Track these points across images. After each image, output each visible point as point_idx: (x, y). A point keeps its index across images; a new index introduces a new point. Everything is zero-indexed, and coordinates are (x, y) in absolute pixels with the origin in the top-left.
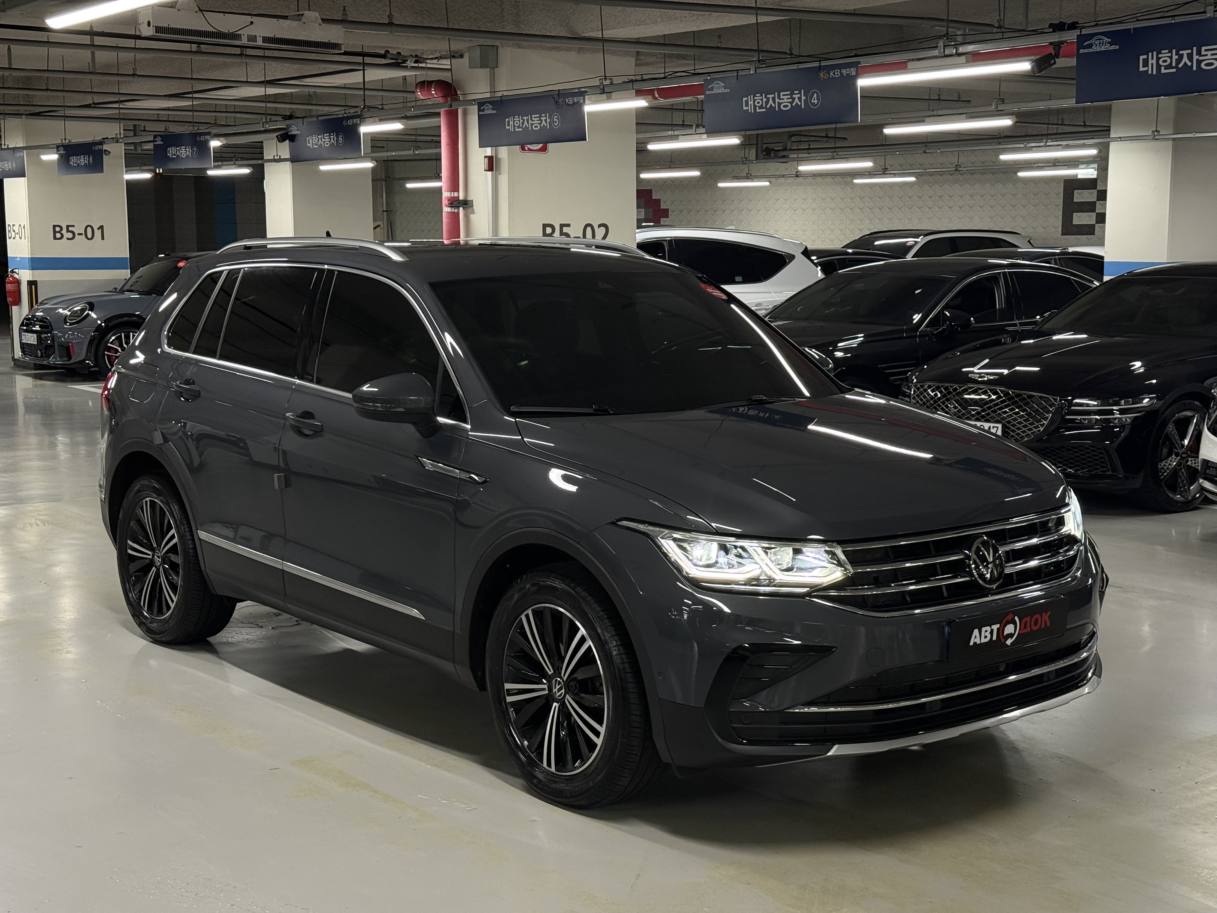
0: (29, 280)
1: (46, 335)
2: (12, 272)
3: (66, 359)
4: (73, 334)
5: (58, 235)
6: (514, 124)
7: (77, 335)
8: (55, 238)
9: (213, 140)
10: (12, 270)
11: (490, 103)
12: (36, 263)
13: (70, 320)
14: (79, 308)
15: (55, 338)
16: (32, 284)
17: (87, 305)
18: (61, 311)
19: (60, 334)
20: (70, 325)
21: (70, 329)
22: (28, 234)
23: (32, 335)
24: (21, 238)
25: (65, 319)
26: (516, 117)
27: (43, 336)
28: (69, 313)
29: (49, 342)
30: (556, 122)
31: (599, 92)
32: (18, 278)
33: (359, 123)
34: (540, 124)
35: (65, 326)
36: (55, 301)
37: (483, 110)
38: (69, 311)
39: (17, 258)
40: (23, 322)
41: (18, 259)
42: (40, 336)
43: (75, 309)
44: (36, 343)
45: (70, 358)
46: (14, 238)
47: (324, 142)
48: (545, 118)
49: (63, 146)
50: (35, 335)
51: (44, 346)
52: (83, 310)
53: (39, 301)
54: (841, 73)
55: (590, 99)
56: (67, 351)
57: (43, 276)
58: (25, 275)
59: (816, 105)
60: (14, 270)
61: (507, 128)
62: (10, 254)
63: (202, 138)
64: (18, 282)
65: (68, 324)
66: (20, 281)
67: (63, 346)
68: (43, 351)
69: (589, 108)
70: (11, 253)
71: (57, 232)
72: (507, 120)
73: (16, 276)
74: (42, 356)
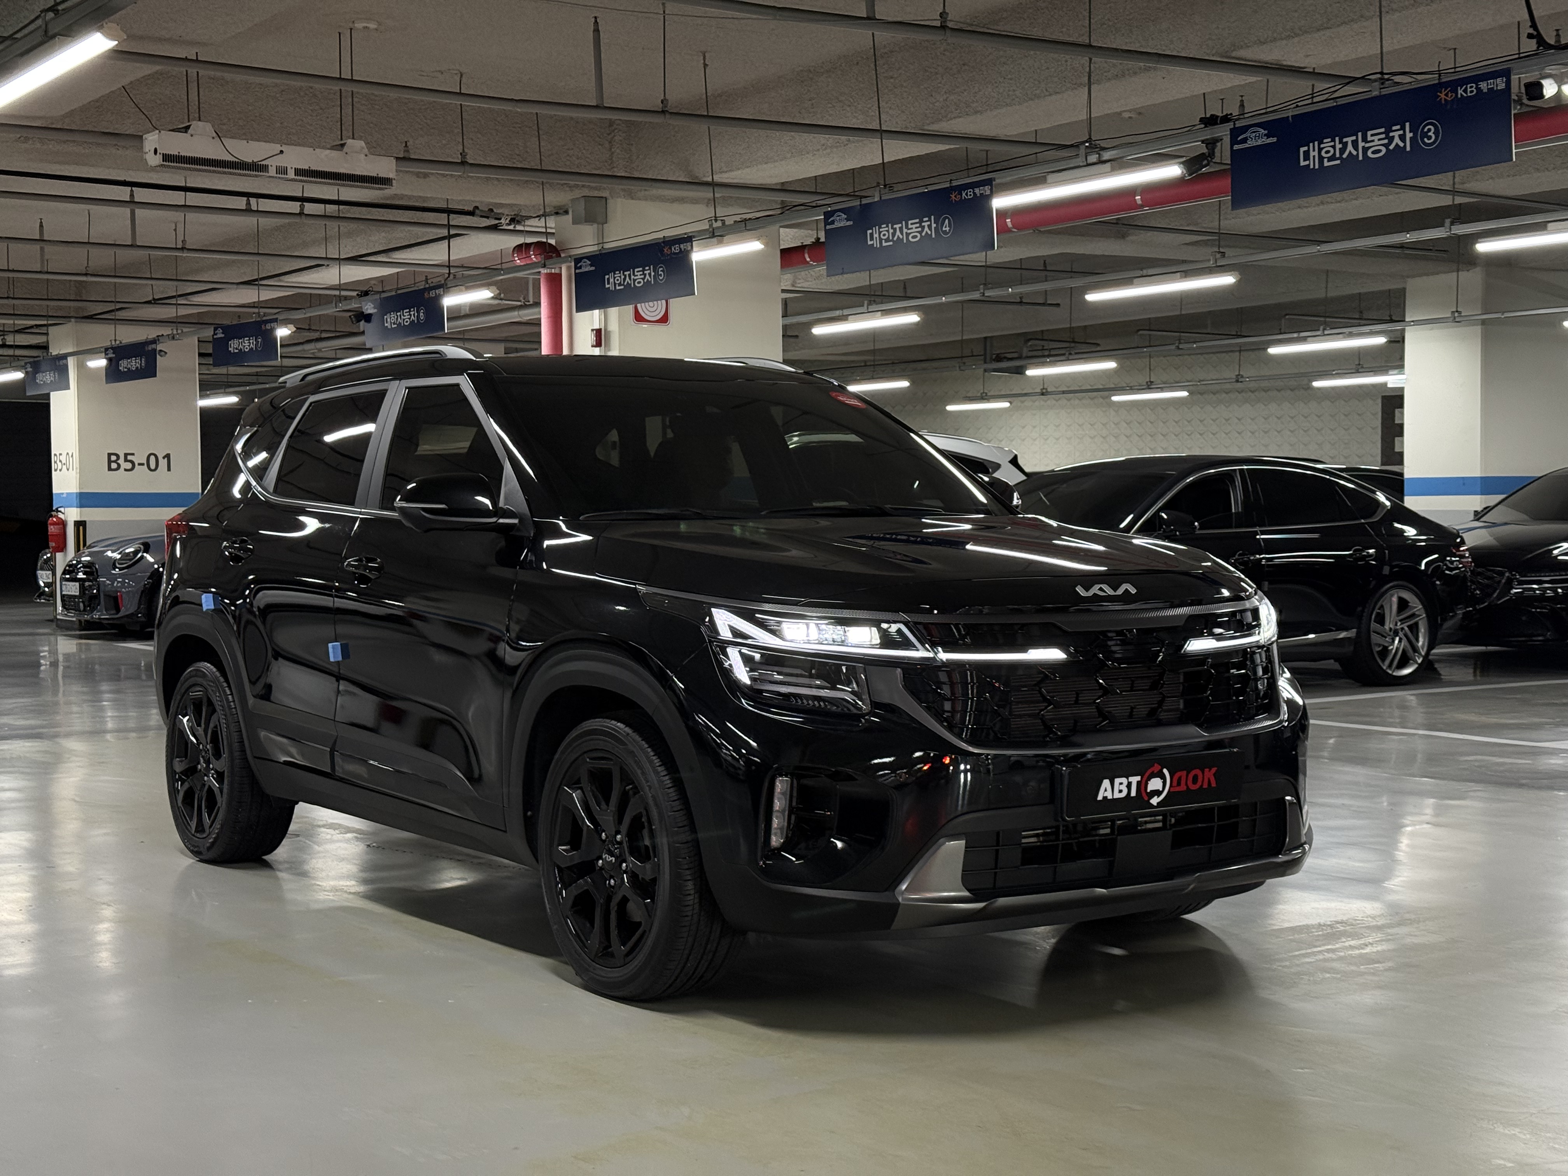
0: (76, 519)
1: (91, 583)
2: (58, 511)
3: (114, 612)
4: (123, 582)
5: (114, 466)
6: (614, 281)
7: (128, 583)
8: (110, 469)
9: (281, 328)
10: (57, 509)
11: (588, 258)
12: (86, 500)
13: (119, 564)
14: (132, 550)
15: (102, 588)
16: (80, 525)
17: (142, 547)
18: (109, 554)
19: (108, 582)
20: (120, 570)
21: (120, 576)
22: (76, 464)
23: (74, 583)
24: (68, 470)
25: (114, 564)
26: (617, 272)
27: (87, 584)
28: (119, 556)
29: (95, 591)
30: (661, 275)
31: (708, 236)
32: (63, 518)
33: (442, 293)
34: (643, 279)
35: (114, 572)
36: (103, 545)
37: (580, 268)
38: (119, 554)
39: (63, 494)
40: (65, 570)
41: (64, 496)
42: (84, 585)
43: (127, 551)
44: (78, 594)
45: (118, 610)
46: (60, 470)
47: (404, 320)
48: (649, 271)
49: (112, 348)
50: (77, 584)
51: (87, 597)
52: (136, 553)
53: (88, 544)
54: (974, 193)
55: (699, 246)
56: (114, 602)
57: (92, 515)
58: (71, 515)
59: (949, 233)
60: (59, 509)
61: (607, 286)
62: (55, 490)
63: (268, 327)
64: (63, 524)
65: (117, 570)
66: (66, 521)
67: (109, 596)
68: (86, 603)
69: (700, 255)
70: (58, 487)
71: (113, 462)
72: (607, 277)
73: (61, 516)
74: (85, 610)
